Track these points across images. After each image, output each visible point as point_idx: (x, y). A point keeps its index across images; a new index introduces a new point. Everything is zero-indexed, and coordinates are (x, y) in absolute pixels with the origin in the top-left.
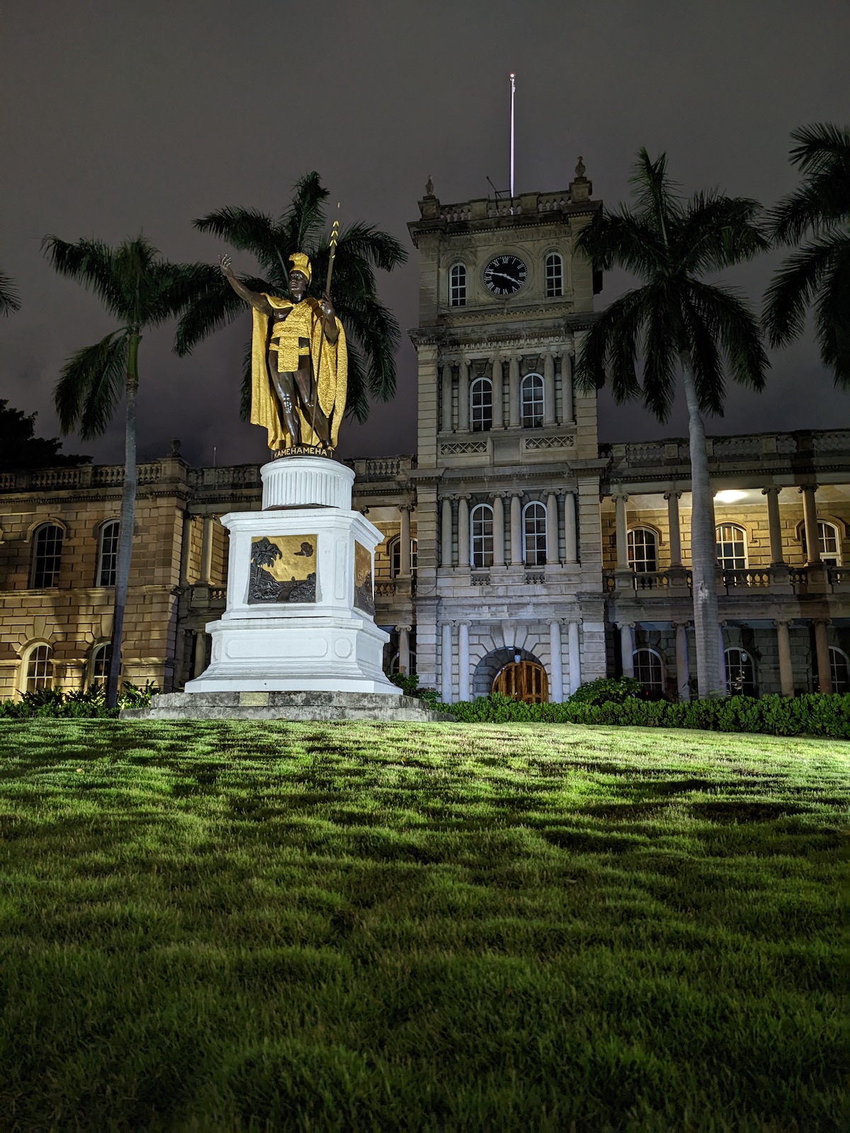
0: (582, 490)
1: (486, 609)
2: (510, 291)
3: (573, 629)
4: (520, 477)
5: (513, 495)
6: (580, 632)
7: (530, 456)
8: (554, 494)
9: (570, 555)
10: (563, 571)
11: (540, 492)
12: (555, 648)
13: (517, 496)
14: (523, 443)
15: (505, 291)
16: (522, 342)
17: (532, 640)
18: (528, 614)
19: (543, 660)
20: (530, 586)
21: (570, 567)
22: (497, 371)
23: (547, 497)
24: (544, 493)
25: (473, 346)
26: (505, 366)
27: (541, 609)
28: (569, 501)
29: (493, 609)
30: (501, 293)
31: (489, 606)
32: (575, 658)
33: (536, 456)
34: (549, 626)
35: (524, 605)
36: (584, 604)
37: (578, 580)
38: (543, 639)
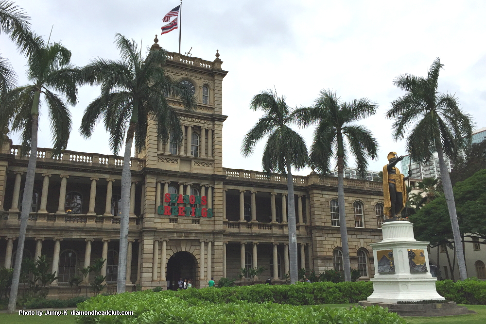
0: (216, 186)
1: (175, 234)
3: (210, 244)
4: (192, 177)
5: (188, 185)
6: (213, 245)
7: (196, 169)
8: (205, 186)
10: (207, 219)
11: (199, 185)
12: (203, 252)
14: (193, 162)
16: (194, 119)
17: (193, 248)
19: (197, 257)
20: (194, 224)
23: (202, 187)
26: (186, 128)
27: (198, 235)
28: (210, 190)
29: (178, 234)
32: (209, 257)
33: (198, 169)
34: (200, 243)
35: (191, 233)
36: (215, 234)
37: (213, 224)
38: (198, 248)
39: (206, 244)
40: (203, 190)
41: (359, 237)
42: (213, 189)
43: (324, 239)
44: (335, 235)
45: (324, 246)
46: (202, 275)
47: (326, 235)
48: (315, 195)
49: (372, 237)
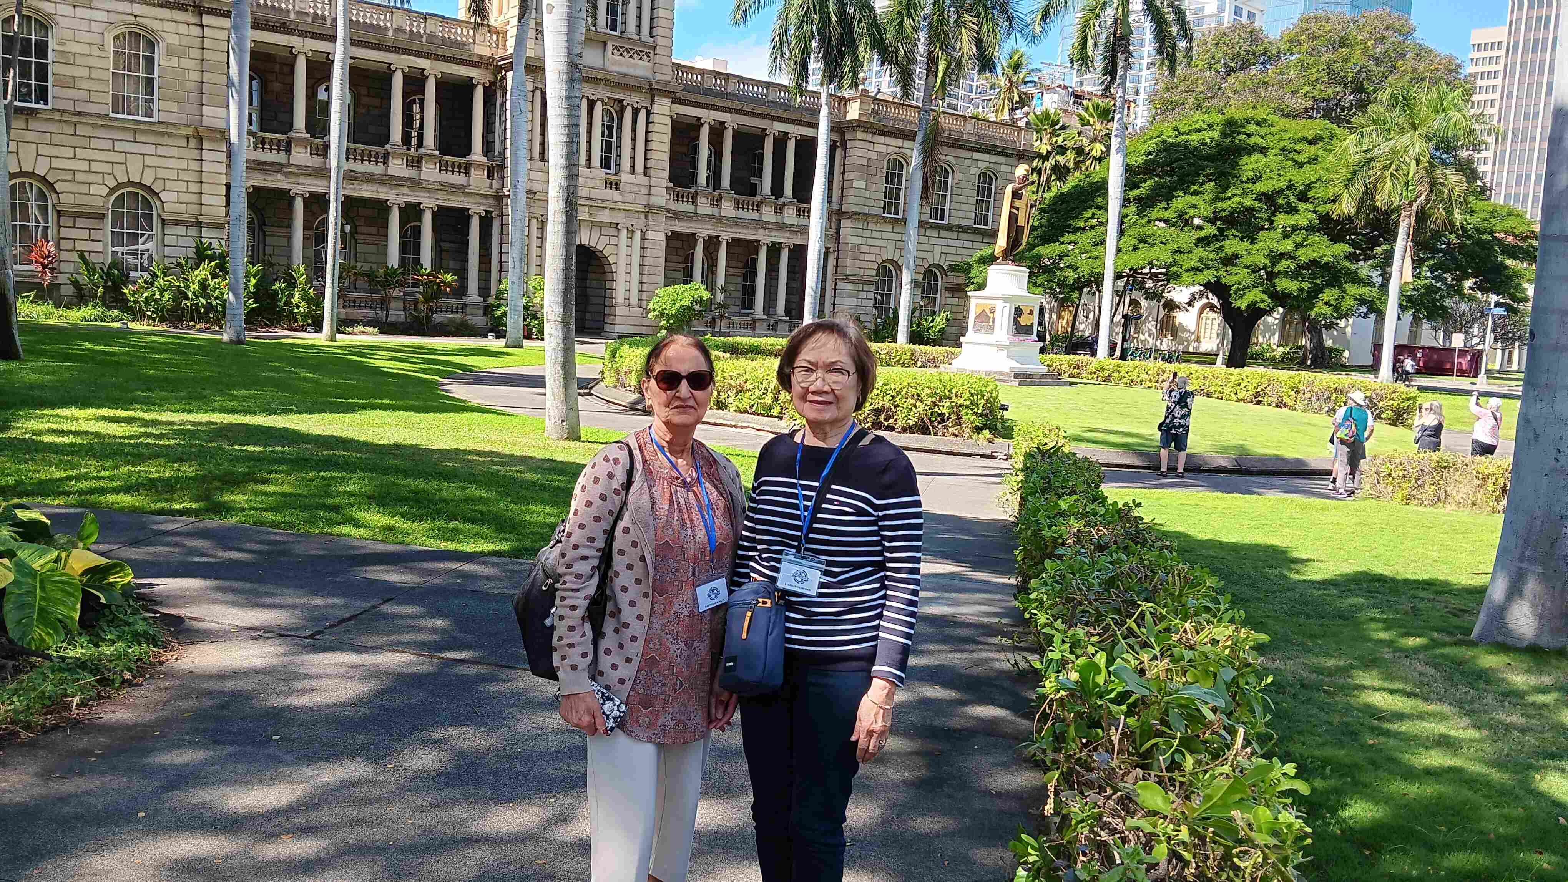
0: (656, 109)
3: (638, 235)
4: (607, 82)
5: (597, 99)
6: (643, 238)
7: (615, 63)
8: (631, 105)
9: (639, 167)
10: (635, 182)
11: (621, 101)
12: (623, 250)
13: (602, 100)
14: (609, 47)
17: (605, 240)
18: (604, 216)
19: (611, 259)
20: (608, 190)
21: (642, 179)
23: (625, 107)
24: (624, 103)
27: (616, 213)
28: (642, 115)
32: (636, 260)
33: (620, 64)
34: (619, 230)
35: (603, 208)
36: (648, 211)
37: (646, 192)
38: (613, 241)
39: (631, 234)
40: (628, 114)
41: (933, 241)
42: (649, 113)
43: (864, 241)
44: (885, 236)
45: (862, 257)
46: (620, 296)
47: (867, 233)
48: (858, 144)
49: (959, 243)
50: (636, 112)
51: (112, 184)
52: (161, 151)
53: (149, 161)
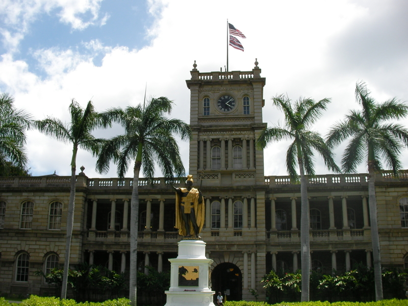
0: (258, 197)
1: (217, 247)
2: (228, 110)
3: (253, 255)
4: (233, 190)
5: (229, 198)
6: (256, 257)
7: (237, 181)
8: (246, 198)
9: (253, 224)
10: (249, 231)
11: (241, 197)
13: (231, 198)
14: (234, 175)
15: (226, 110)
16: (233, 132)
17: (237, 259)
18: (235, 249)
19: (240, 268)
20: (236, 237)
21: (253, 229)
22: (223, 143)
23: (243, 199)
24: (243, 197)
25: (213, 133)
26: (226, 142)
27: (240, 247)
28: (252, 201)
29: (220, 246)
30: (225, 110)
31: (219, 245)
32: (253, 267)
33: (239, 181)
34: (243, 254)
35: (234, 245)
36: (258, 245)
37: (254, 234)
38: (241, 259)
39: (249, 255)
40: (245, 201)
46: (245, 285)
50: (249, 200)
51: (45, 252)
52: (61, 240)
53: (57, 244)
